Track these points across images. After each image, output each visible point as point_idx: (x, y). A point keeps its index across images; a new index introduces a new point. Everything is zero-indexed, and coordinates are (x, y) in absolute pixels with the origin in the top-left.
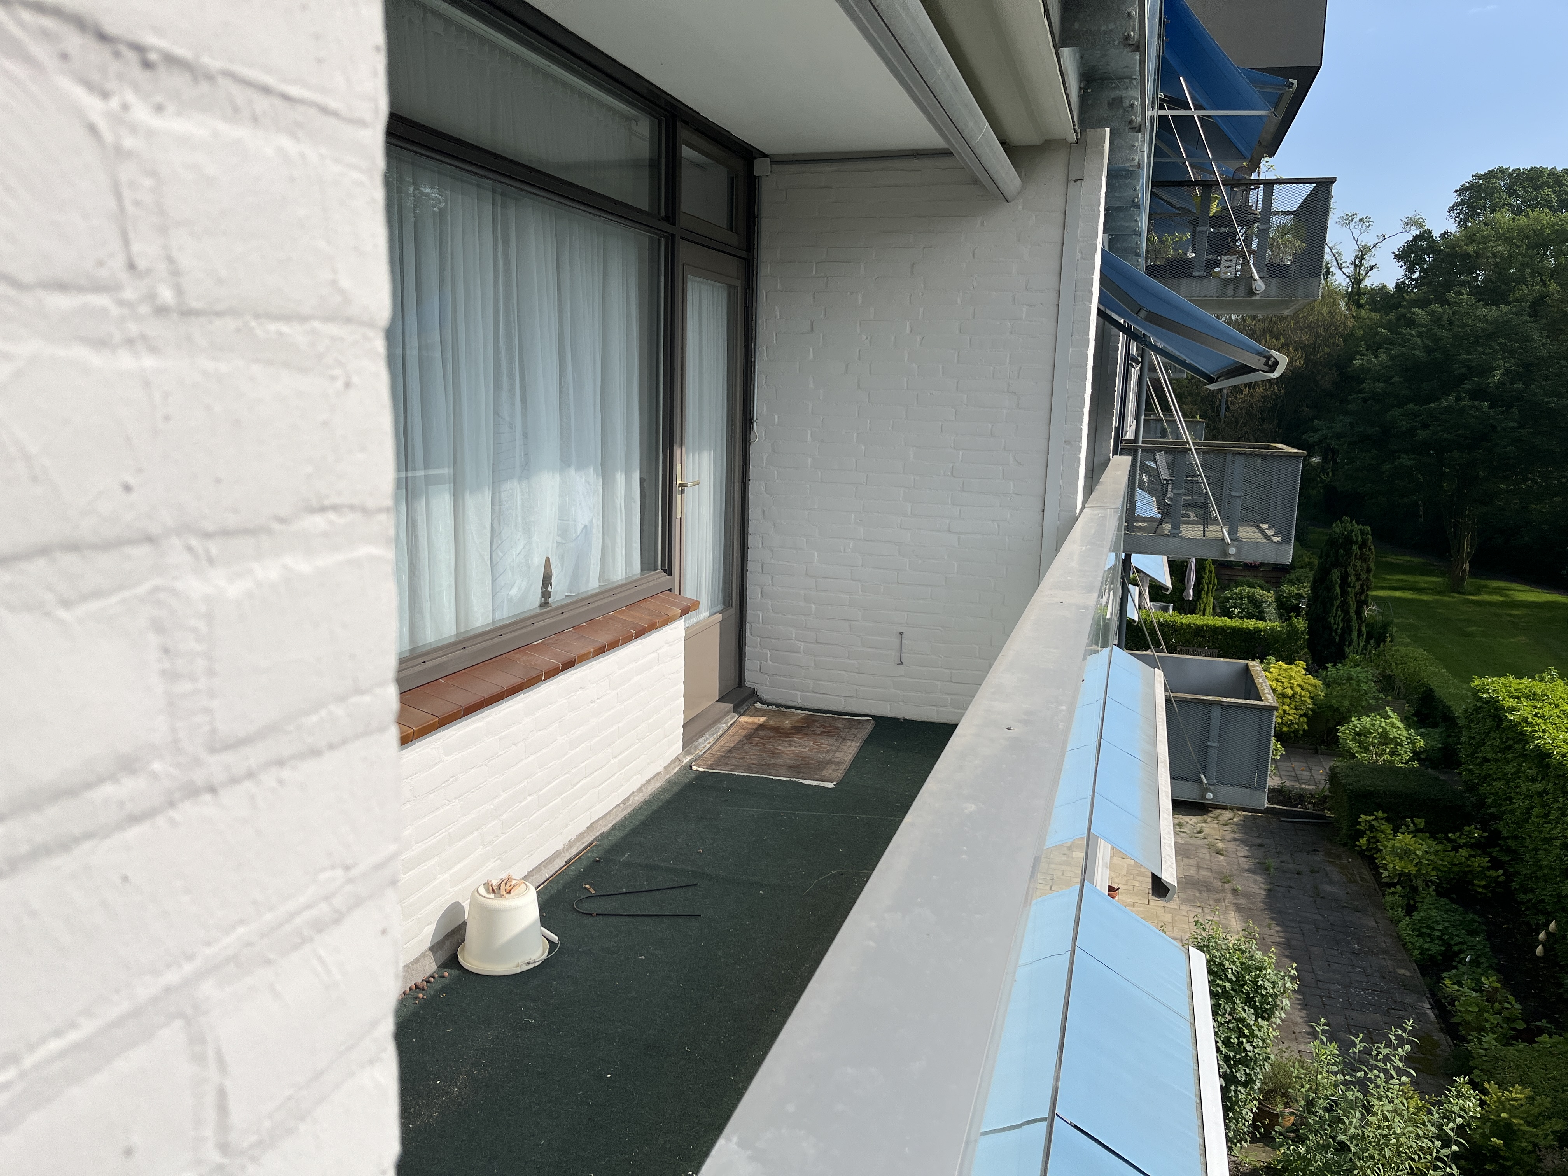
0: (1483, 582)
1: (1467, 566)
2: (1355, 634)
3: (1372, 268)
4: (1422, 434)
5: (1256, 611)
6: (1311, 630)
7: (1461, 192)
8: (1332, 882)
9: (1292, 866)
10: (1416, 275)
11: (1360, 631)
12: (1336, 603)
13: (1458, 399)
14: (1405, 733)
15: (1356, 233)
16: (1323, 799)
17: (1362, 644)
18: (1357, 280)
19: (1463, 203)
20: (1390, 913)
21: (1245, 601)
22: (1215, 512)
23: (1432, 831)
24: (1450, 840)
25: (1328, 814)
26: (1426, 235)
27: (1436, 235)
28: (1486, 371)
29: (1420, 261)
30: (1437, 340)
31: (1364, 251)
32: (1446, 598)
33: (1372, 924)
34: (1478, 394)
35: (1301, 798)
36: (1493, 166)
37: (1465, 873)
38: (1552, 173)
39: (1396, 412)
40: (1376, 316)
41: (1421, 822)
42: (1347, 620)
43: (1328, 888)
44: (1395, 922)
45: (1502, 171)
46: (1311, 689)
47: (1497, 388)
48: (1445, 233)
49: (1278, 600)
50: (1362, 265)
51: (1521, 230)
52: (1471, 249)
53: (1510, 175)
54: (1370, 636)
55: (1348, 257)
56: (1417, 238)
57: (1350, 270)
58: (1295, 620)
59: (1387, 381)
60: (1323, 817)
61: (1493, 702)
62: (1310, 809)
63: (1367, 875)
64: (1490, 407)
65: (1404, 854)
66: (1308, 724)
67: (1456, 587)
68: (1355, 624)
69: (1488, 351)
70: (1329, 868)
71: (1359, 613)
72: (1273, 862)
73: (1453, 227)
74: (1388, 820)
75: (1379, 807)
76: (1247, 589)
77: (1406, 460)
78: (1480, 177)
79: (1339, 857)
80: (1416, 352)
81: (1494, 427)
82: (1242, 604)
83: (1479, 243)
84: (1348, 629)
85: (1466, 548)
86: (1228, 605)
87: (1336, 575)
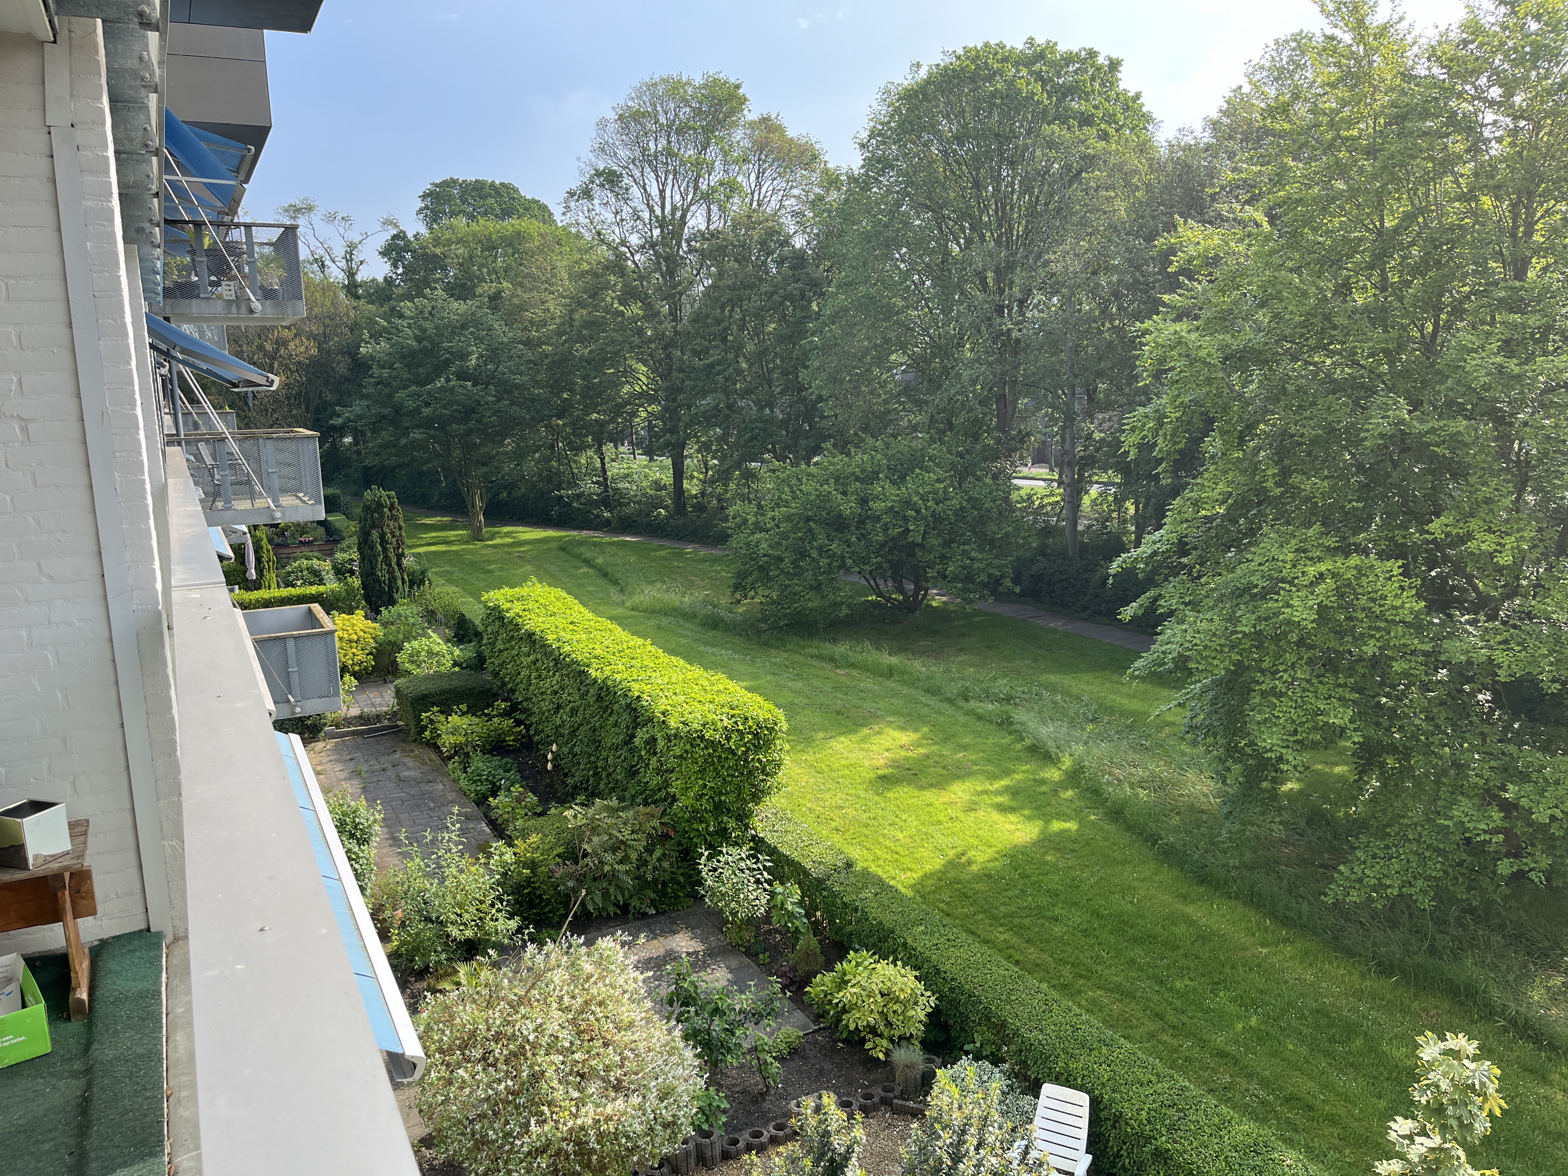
0: (497, 529)
1: (481, 517)
2: (399, 582)
3: (362, 263)
4: (426, 411)
5: (317, 577)
6: (365, 586)
7: (424, 197)
8: (410, 769)
9: (378, 767)
10: (400, 271)
11: (403, 579)
12: (380, 558)
13: (448, 380)
14: (445, 647)
15: (342, 230)
16: (394, 714)
17: (407, 590)
18: (351, 274)
19: (427, 207)
20: (452, 776)
21: (305, 572)
22: (258, 488)
23: (472, 711)
24: (487, 715)
25: (400, 723)
26: (400, 236)
27: (410, 235)
28: (464, 356)
29: (400, 258)
30: (424, 331)
31: (351, 248)
32: (471, 546)
33: (441, 787)
34: (463, 375)
35: (378, 717)
36: (447, 177)
37: (500, 735)
38: (492, 185)
39: (401, 394)
40: (372, 308)
41: (464, 707)
42: (391, 572)
43: (407, 773)
44: (456, 781)
45: (454, 181)
46: (371, 631)
47: (475, 370)
48: (418, 234)
49: (334, 567)
50: (352, 260)
51: (474, 235)
52: (438, 251)
53: (461, 185)
54: (412, 583)
55: (339, 251)
56: (394, 237)
57: (343, 264)
58: (350, 580)
59: (391, 367)
60: (398, 726)
61: (496, 608)
62: (386, 723)
63: (433, 756)
64: (474, 385)
65: (455, 731)
66: (374, 660)
67: (477, 537)
68: (398, 574)
69: (463, 339)
70: (406, 760)
71: (399, 564)
72: (364, 768)
73: (423, 230)
74: (442, 712)
75: (434, 704)
76: (305, 562)
77: (417, 435)
78: (437, 185)
79: (413, 751)
80: (409, 342)
81: (479, 402)
82: (303, 576)
83: (444, 246)
84: (393, 579)
85: (478, 503)
86: (291, 579)
87: (375, 535)
